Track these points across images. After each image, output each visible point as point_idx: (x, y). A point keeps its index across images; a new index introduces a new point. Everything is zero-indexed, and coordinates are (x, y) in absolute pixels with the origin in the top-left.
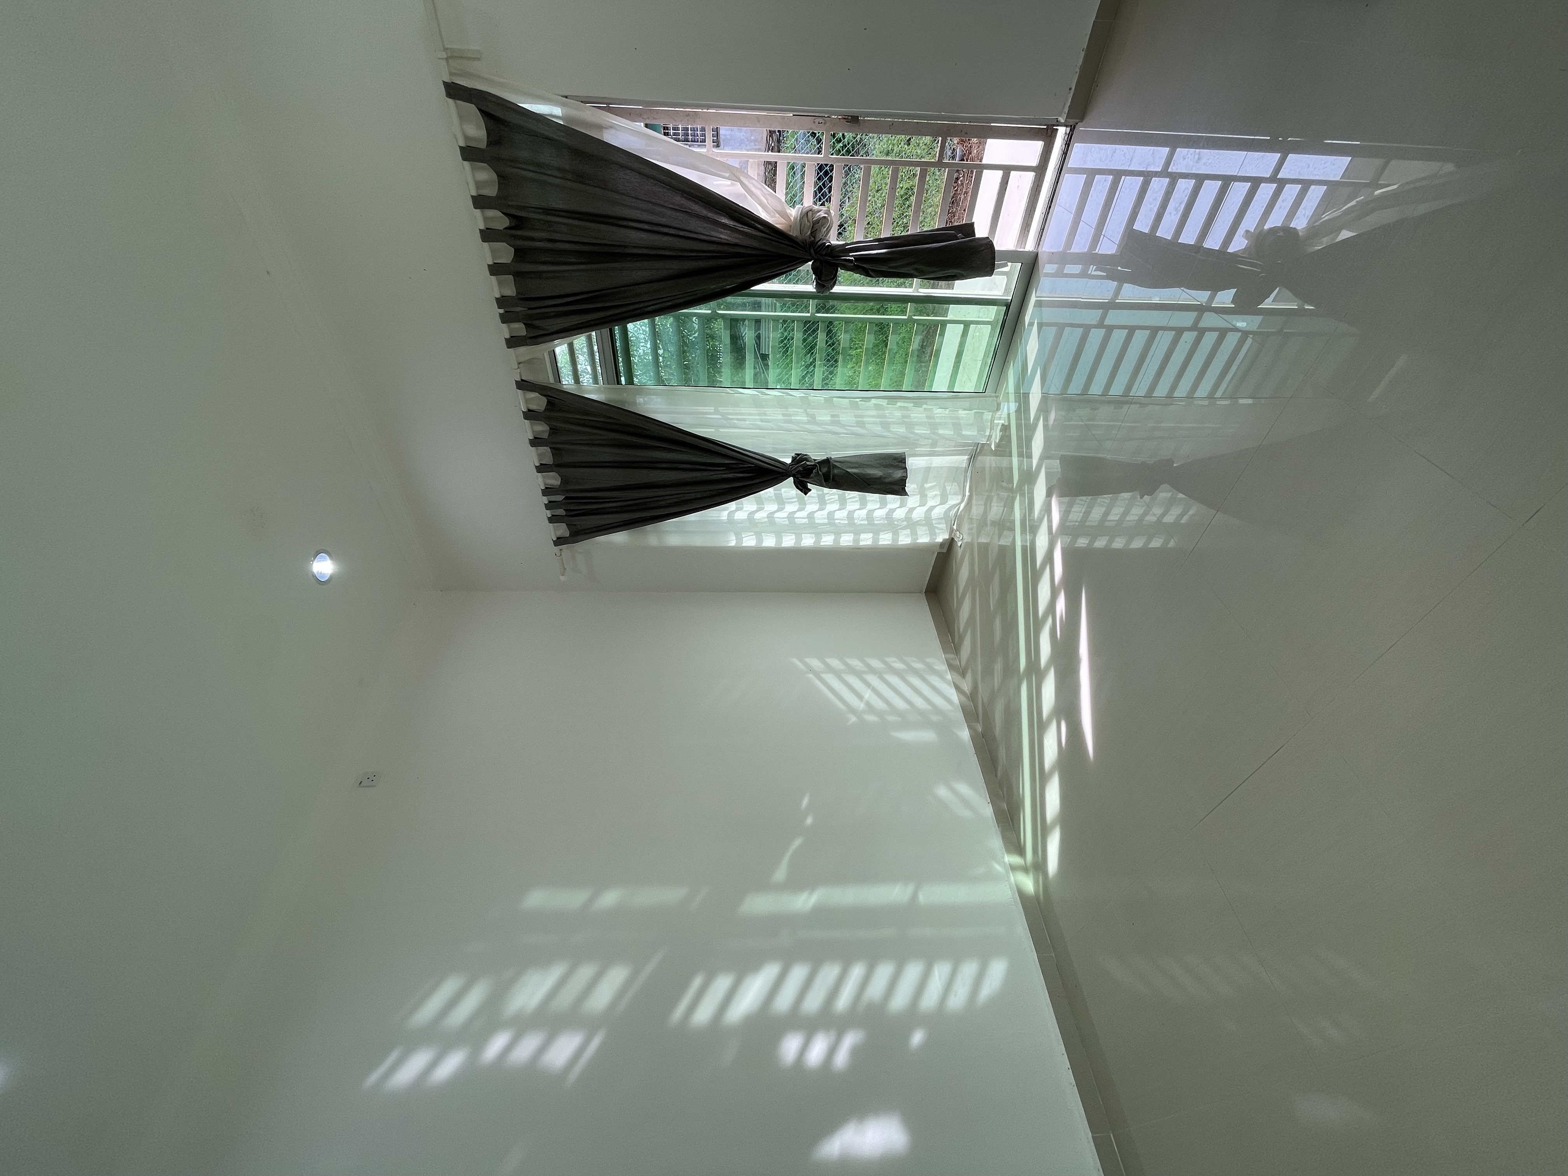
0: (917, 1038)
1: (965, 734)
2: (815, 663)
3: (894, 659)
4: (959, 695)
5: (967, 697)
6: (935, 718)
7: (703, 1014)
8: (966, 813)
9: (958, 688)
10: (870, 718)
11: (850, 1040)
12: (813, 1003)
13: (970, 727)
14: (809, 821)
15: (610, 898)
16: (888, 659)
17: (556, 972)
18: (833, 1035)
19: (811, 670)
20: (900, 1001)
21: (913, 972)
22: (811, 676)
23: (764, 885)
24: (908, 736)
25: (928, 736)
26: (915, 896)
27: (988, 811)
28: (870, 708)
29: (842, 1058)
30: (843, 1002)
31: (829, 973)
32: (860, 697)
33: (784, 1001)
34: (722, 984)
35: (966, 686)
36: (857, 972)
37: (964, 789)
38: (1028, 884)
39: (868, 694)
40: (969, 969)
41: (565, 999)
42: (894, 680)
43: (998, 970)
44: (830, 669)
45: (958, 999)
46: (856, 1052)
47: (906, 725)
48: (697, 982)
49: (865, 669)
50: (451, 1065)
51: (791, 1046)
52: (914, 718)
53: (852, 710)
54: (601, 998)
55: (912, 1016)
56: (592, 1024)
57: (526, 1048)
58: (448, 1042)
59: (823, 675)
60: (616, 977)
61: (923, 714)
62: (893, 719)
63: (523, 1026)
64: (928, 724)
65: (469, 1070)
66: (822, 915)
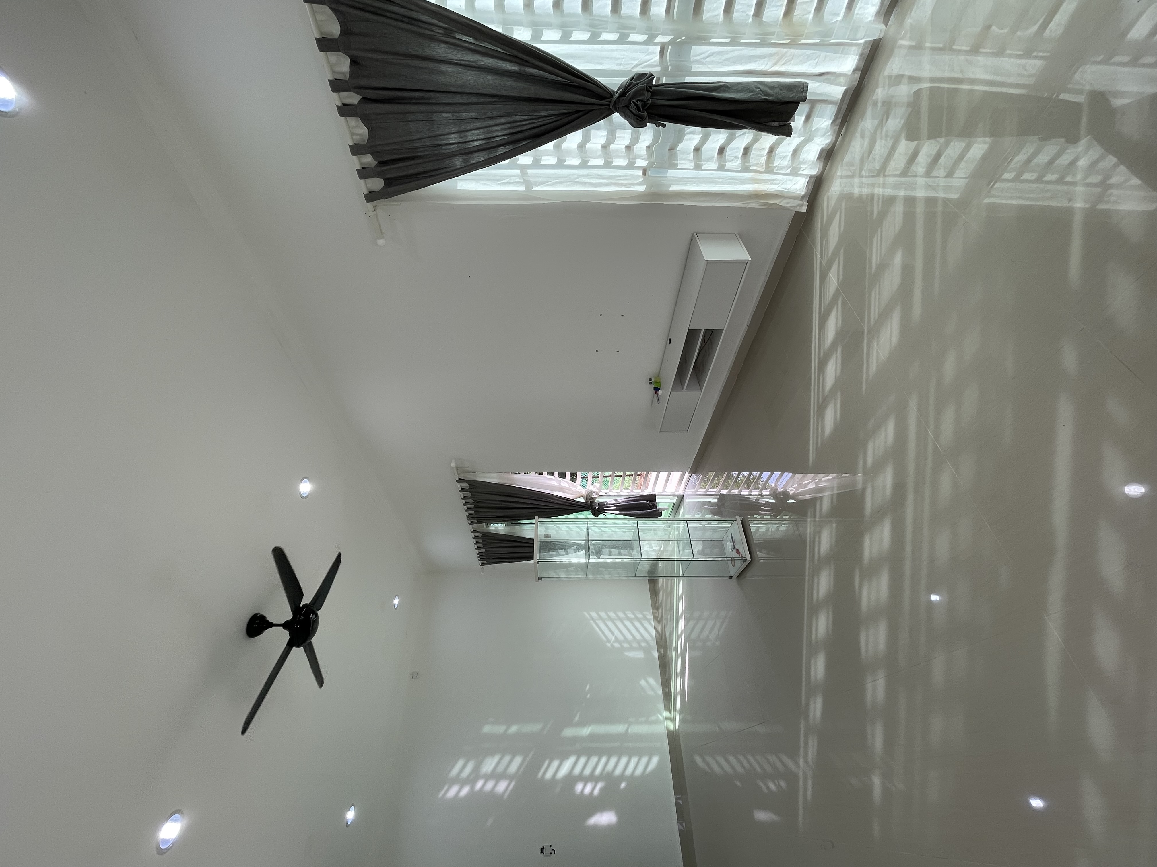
0: (623, 785)
1: (656, 654)
2: (594, 614)
3: (630, 612)
4: (656, 633)
5: (660, 636)
6: (643, 644)
7: (549, 775)
8: (651, 693)
9: (656, 629)
10: (617, 645)
11: (600, 785)
12: (587, 772)
13: (658, 651)
14: (589, 696)
15: (513, 729)
16: (626, 612)
17: (497, 758)
18: (594, 784)
19: (592, 619)
20: (618, 772)
21: (624, 760)
22: (592, 622)
23: (570, 724)
24: (631, 654)
25: (640, 655)
26: (627, 730)
27: (660, 692)
28: (617, 640)
29: (596, 792)
30: (598, 771)
31: (594, 760)
32: (613, 634)
33: (577, 771)
34: (555, 763)
35: (659, 628)
36: (604, 760)
37: (652, 681)
38: (671, 726)
39: (616, 632)
40: (644, 760)
41: (501, 768)
42: (628, 623)
43: (655, 760)
44: (600, 618)
45: (639, 771)
46: (602, 790)
47: (631, 649)
48: (546, 763)
49: (616, 618)
50: (465, 791)
51: (579, 787)
52: (635, 645)
53: (609, 641)
54: (513, 768)
55: (622, 777)
56: (511, 778)
57: (490, 785)
58: (463, 783)
59: (597, 621)
60: (518, 760)
61: (638, 642)
62: (626, 645)
63: (487, 777)
64: (640, 648)
65: (472, 793)
66: (592, 737)
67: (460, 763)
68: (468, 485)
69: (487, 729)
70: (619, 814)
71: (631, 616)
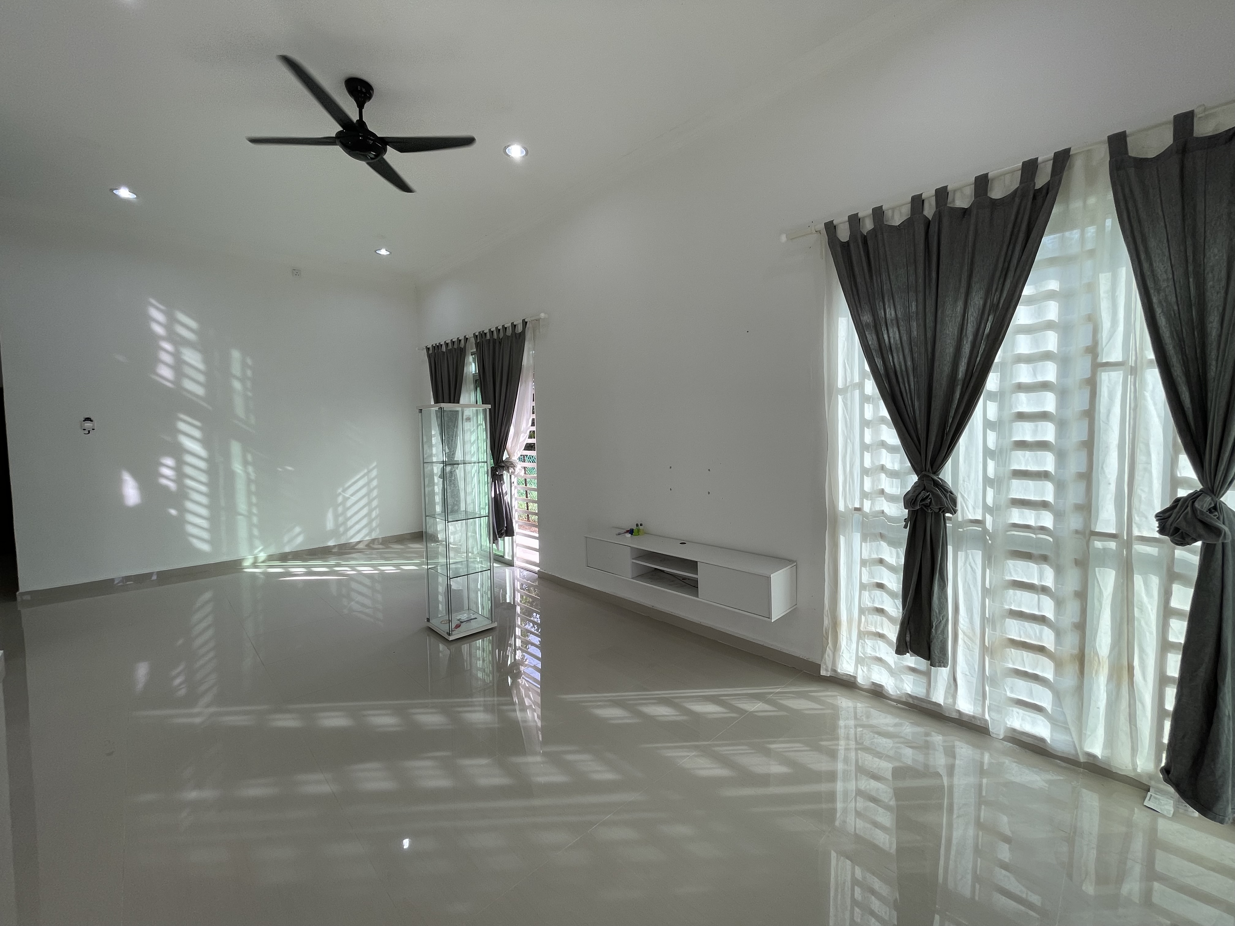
0: (173, 512)
1: (331, 543)
2: (374, 473)
3: (378, 513)
4: (355, 543)
5: (353, 547)
6: (342, 529)
7: (182, 426)
8: (286, 539)
9: (359, 542)
10: (340, 499)
11: (172, 486)
12: (188, 470)
13: (335, 546)
14: (280, 470)
15: (237, 385)
16: (377, 509)
17: (201, 366)
18: (174, 478)
19: (369, 471)
20: (190, 505)
21: (204, 512)
22: (366, 471)
23: (245, 451)
24: (330, 515)
25: (330, 525)
26: (241, 514)
27: (287, 549)
28: (346, 499)
29: (164, 481)
30: (190, 483)
31: (203, 478)
32: (352, 495)
33: (189, 459)
34: (197, 434)
35: (361, 546)
36: (203, 489)
37: (300, 539)
38: (247, 563)
39: (354, 499)
40: (205, 535)
41: (189, 371)
42: (365, 511)
43: (205, 547)
44: (370, 481)
45: (191, 529)
46: (166, 488)
47: (336, 516)
48: (198, 423)
49: (371, 498)
50: (159, 330)
51: (169, 461)
52: (341, 519)
53: (344, 490)
54: (189, 385)
55: (183, 510)
56: (177, 382)
57: (166, 358)
58: (168, 327)
59: (366, 477)
60: (200, 391)
61: (344, 523)
62: (340, 509)
63: (176, 355)
64: (337, 526)
65: (155, 338)
66: (231, 475)
67: (193, 324)
68: (520, 331)
69: (236, 355)
70: (135, 509)
71: (374, 514)
